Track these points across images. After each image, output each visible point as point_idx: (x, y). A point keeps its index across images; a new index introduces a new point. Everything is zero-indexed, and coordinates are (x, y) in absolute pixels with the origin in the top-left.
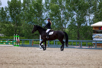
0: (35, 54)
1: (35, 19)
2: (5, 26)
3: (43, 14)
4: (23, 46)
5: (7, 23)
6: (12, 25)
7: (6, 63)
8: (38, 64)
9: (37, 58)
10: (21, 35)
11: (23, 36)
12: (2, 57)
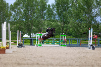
0: (83, 55)
1: (83, 16)
2: (51, 24)
3: (93, 11)
4: (70, 46)
5: (53, 21)
6: (59, 24)
7: (52, 65)
8: (86, 65)
9: (85, 59)
10: (69, 34)
11: (70, 35)
12: (48, 58)
